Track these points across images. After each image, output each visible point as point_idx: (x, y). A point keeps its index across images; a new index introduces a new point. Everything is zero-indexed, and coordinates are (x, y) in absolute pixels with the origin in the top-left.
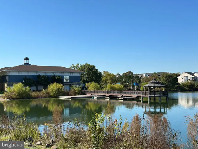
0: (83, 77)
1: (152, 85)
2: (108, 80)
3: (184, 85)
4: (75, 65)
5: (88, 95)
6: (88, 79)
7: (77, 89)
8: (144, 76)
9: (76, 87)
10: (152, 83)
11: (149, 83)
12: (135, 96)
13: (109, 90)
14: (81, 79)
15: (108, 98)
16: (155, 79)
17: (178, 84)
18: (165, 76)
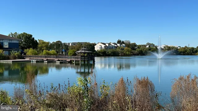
0: (21, 44)
1: (83, 51)
2: (43, 47)
3: (99, 52)
4: (13, 34)
5: (27, 59)
6: (26, 46)
7: (17, 54)
8: (71, 44)
9: (16, 53)
10: (82, 50)
11: (81, 50)
12: (69, 60)
13: (45, 55)
14: (19, 46)
15: (46, 61)
16: (85, 47)
17: (95, 51)
18: (87, 45)
